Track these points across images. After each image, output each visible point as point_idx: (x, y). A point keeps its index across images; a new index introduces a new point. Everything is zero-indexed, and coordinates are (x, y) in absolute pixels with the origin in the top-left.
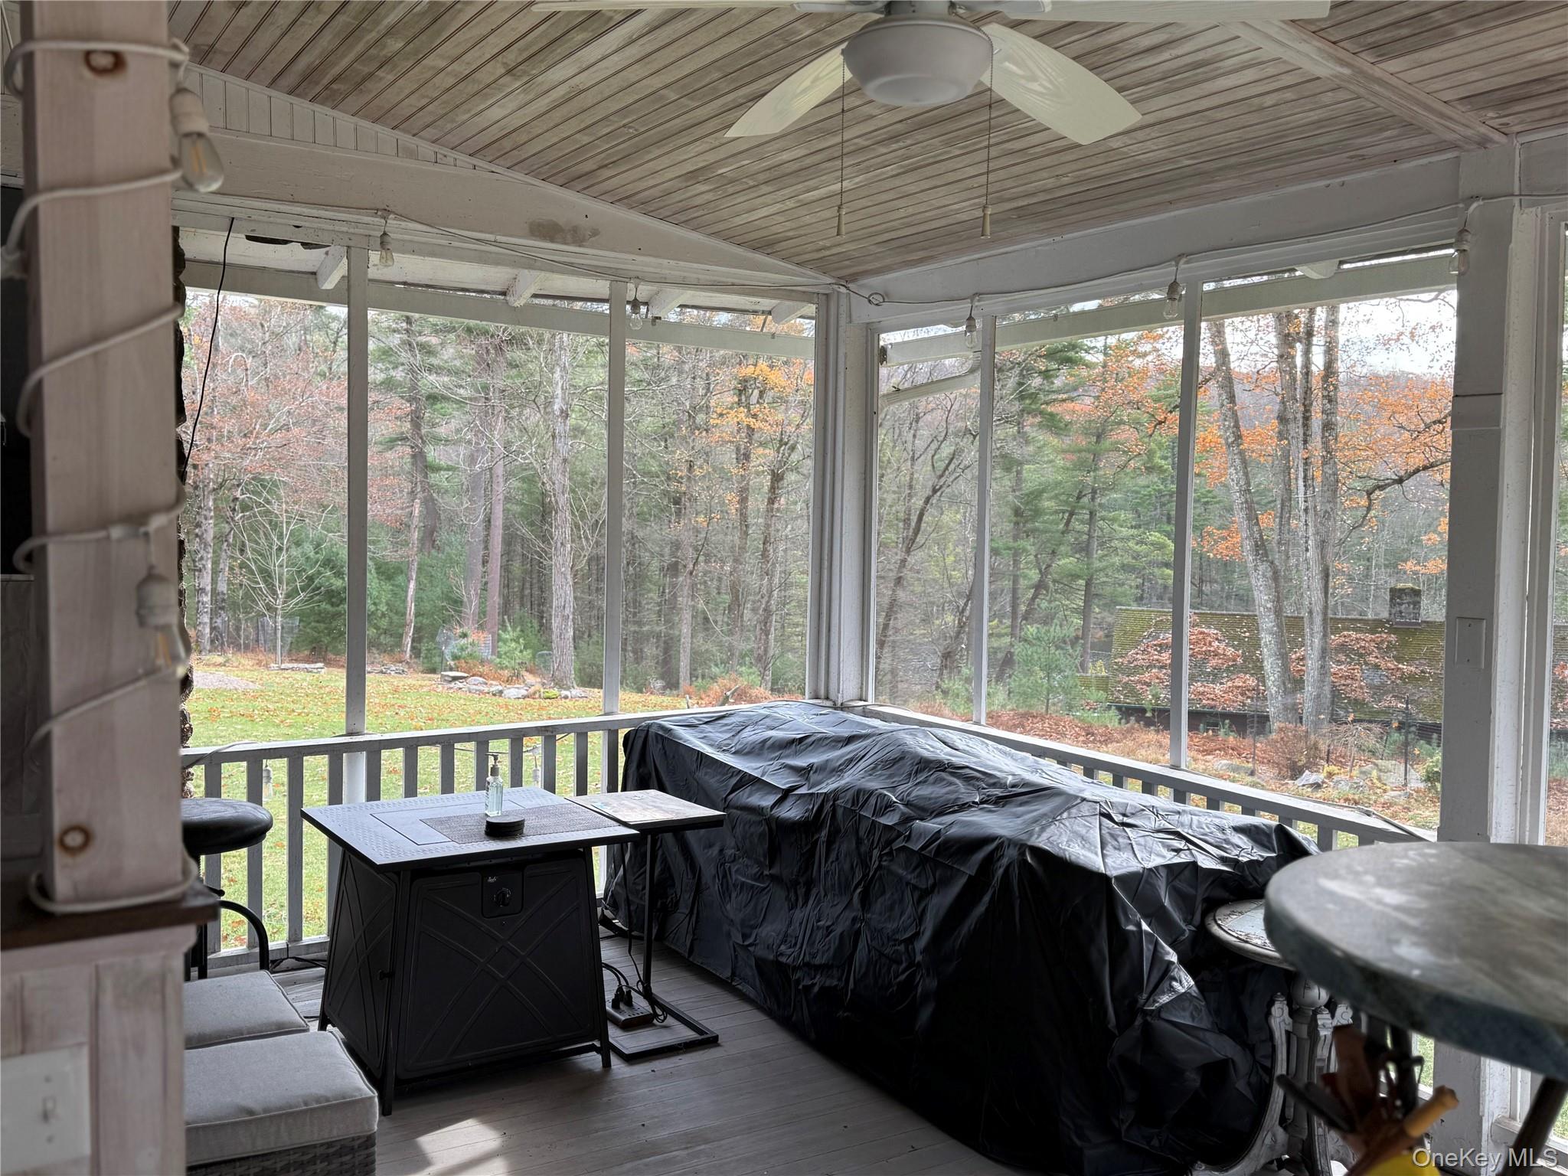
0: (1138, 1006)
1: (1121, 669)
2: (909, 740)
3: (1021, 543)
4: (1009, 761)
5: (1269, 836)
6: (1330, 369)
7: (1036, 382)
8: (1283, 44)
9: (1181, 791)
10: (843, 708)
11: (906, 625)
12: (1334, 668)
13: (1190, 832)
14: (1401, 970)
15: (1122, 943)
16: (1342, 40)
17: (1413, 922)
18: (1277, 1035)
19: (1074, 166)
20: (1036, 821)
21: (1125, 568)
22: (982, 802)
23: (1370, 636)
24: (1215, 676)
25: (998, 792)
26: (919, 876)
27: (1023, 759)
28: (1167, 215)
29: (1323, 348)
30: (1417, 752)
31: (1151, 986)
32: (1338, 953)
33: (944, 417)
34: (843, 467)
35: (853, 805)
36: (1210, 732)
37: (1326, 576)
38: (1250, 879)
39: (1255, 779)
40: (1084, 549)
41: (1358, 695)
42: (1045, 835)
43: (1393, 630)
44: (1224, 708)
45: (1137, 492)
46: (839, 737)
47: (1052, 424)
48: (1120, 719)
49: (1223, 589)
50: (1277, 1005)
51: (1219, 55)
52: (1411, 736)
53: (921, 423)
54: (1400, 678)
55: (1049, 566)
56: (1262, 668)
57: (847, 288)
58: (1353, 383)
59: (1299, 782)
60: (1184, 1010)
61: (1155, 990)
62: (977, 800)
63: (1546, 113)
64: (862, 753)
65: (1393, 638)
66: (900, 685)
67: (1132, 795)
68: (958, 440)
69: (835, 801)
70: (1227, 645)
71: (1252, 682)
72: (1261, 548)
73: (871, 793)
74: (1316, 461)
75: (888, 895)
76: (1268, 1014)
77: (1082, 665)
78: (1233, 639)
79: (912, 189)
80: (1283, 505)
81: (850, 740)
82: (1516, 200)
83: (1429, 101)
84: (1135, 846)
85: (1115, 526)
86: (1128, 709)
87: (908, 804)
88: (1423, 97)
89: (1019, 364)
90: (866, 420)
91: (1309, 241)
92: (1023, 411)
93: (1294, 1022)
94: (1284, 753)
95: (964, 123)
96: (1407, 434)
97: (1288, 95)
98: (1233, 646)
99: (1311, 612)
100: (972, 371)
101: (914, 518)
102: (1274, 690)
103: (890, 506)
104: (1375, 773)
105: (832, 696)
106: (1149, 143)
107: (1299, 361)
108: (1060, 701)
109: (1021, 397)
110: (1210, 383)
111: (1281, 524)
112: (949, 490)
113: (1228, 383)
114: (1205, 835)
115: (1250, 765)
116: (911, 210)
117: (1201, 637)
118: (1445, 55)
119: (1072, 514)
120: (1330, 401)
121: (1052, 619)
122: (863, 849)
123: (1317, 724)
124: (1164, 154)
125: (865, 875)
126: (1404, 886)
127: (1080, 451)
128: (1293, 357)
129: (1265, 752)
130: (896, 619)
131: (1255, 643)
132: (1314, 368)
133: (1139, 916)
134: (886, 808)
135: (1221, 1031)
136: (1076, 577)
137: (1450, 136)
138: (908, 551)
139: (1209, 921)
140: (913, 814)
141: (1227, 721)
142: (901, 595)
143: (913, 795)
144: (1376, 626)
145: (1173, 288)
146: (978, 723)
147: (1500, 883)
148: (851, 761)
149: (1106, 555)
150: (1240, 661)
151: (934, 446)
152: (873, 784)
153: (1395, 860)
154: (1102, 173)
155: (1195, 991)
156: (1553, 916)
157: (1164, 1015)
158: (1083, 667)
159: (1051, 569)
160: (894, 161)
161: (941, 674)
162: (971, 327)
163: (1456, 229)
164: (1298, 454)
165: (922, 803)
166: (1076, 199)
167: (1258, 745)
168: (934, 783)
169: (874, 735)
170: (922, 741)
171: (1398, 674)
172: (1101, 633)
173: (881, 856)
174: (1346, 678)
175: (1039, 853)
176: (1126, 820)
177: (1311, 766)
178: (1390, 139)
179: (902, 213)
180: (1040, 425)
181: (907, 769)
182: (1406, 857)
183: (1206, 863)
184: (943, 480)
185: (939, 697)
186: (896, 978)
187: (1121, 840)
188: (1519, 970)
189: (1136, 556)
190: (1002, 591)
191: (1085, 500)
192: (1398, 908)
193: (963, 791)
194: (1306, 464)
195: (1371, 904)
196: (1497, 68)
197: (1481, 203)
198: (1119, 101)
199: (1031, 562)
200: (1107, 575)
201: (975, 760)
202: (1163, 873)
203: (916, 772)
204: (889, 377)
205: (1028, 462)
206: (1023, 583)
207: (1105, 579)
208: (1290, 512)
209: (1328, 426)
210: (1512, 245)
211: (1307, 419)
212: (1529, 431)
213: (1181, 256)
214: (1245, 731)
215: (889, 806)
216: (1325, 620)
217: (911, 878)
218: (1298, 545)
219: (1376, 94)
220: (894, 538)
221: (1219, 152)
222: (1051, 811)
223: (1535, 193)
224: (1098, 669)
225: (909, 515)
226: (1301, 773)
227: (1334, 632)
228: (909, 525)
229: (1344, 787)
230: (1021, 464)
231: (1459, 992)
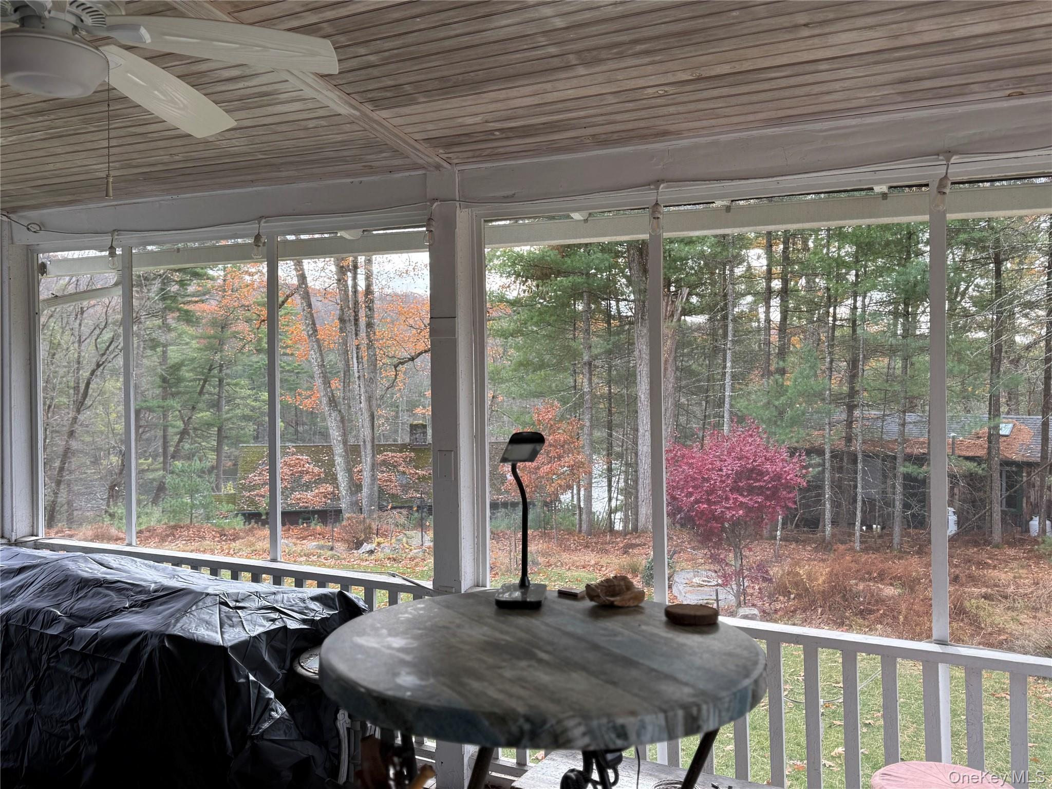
0: (248, 734)
1: (244, 488)
2: (71, 566)
3: (170, 402)
4: (153, 572)
5: (333, 600)
6: (368, 291)
7: (175, 288)
8: (316, 90)
9: (278, 576)
10: (17, 543)
11: (79, 467)
12: (380, 476)
13: (282, 605)
14: (399, 694)
15: (236, 692)
16: (353, 93)
17: (408, 658)
18: (341, 732)
19: (182, 149)
20: (172, 615)
21: (245, 418)
22: (131, 607)
23: (399, 454)
24: (308, 487)
25: (143, 597)
26: (81, 669)
27: (164, 569)
28: (250, 189)
29: (364, 276)
30: (428, 524)
31: (257, 717)
32: (363, 690)
33: (104, 310)
34: (10, 354)
35: (23, 622)
36: (305, 525)
37: (372, 417)
38: (322, 631)
39: (333, 552)
40: (216, 405)
41: (394, 491)
42: (179, 625)
43: (412, 450)
44: (314, 508)
45: (251, 366)
46: (11, 569)
47: (188, 318)
48: (245, 522)
49: (311, 429)
50: (341, 712)
51: (276, 90)
52: (424, 514)
53: (85, 315)
54: (417, 479)
55: (190, 418)
56: (336, 479)
57: (9, 218)
58: (383, 298)
59: (361, 551)
60: (279, 730)
61: (259, 721)
62: (127, 605)
63: (470, 154)
64: (32, 580)
65: (413, 454)
66: (75, 513)
67: (244, 585)
68: (115, 328)
69: (7, 621)
70: (314, 466)
71: (330, 489)
72: (333, 402)
73: (39, 611)
74: (363, 348)
75: (56, 688)
76: (336, 718)
77: (217, 487)
78: (318, 461)
79: (59, 150)
80: (344, 374)
81: (21, 570)
82: (457, 204)
83: (406, 138)
84: (244, 622)
85: (238, 389)
86: (250, 514)
87: (71, 616)
88: (402, 135)
89: (160, 276)
90: (29, 319)
91: (342, 216)
92: (165, 308)
93: (352, 721)
94: (351, 533)
95: (96, 110)
96: (414, 331)
97: (323, 122)
98: (318, 466)
99: (364, 442)
100: (116, 284)
101: (82, 386)
102: (344, 493)
103: (62, 377)
104: (404, 540)
105: (7, 535)
106: (233, 141)
107: (350, 283)
108: (201, 515)
109: (164, 299)
110: (296, 295)
111: (344, 387)
112: (110, 365)
113: (306, 296)
114: (292, 606)
115: (331, 543)
116: (59, 166)
117: (297, 461)
118: (413, 112)
119: (205, 381)
120: (370, 310)
121: (194, 456)
122: (33, 656)
123: (371, 512)
124: (244, 149)
125: (36, 677)
126: (404, 633)
127: (209, 338)
128: (346, 281)
129: (340, 534)
130: (70, 462)
131: (332, 463)
132: (359, 288)
133: (247, 671)
134: (52, 621)
135: (305, 738)
136: (209, 425)
137: (420, 161)
138: (78, 411)
139: (296, 664)
140: (75, 623)
141: (316, 516)
142: (74, 444)
143: (76, 607)
144: (402, 448)
145: (258, 238)
146: (130, 545)
147: (458, 621)
148: (22, 588)
149: (232, 410)
150: (323, 475)
151: (97, 332)
152: (41, 604)
153: (400, 616)
154: (203, 156)
155: (287, 715)
156: (486, 639)
157: (265, 737)
158: (218, 488)
159: (191, 420)
160: (41, 129)
161: (108, 502)
162: (112, 254)
163: (426, 217)
164: (353, 343)
165: (82, 614)
166: (188, 171)
167: (335, 529)
168: (92, 597)
169: (41, 565)
170: (83, 565)
171: (416, 476)
172: (230, 463)
173: (49, 660)
174: (387, 481)
175: (174, 639)
176: (238, 604)
177: (368, 539)
178: (386, 158)
179: (51, 167)
180: (179, 319)
181: (70, 589)
182: (406, 612)
183: (292, 625)
184: (105, 357)
185: (107, 519)
186: (63, 750)
187: (234, 619)
188: (466, 680)
189: (253, 409)
190: (156, 437)
191: (216, 371)
192: (401, 650)
193: (116, 600)
194: (357, 349)
195: (384, 650)
196: (442, 124)
197: (439, 203)
198: (217, 110)
199: (176, 416)
200: (233, 423)
201: (125, 575)
202: (264, 638)
203: (78, 590)
204: (48, 287)
205: (171, 345)
206: (171, 430)
207: (231, 426)
208: (349, 379)
209: (369, 325)
210: (457, 230)
211: (356, 320)
212: (471, 339)
213: (262, 217)
214: (327, 522)
215: (55, 619)
216: (373, 446)
217: (74, 672)
218: (354, 399)
219: (375, 129)
220: (66, 400)
221: (281, 153)
222: (184, 606)
223: (468, 201)
224: (229, 488)
225: (78, 383)
226: (362, 544)
227: (380, 452)
228: (79, 391)
229: (387, 551)
230: (165, 346)
231: (432, 702)
